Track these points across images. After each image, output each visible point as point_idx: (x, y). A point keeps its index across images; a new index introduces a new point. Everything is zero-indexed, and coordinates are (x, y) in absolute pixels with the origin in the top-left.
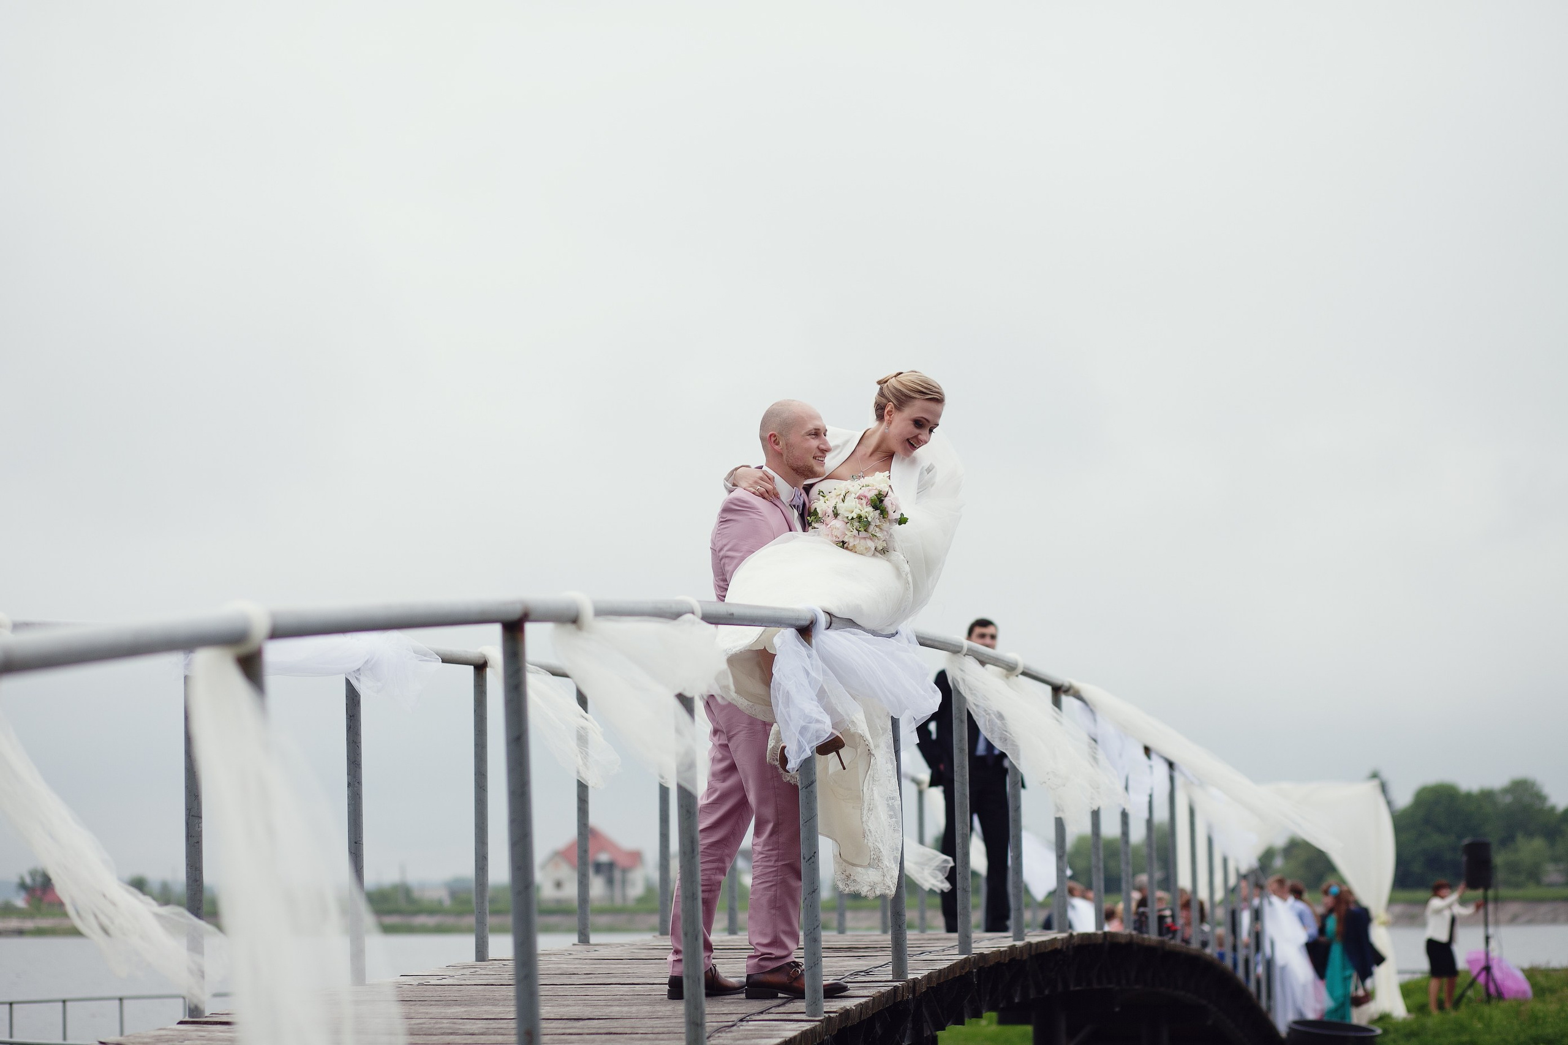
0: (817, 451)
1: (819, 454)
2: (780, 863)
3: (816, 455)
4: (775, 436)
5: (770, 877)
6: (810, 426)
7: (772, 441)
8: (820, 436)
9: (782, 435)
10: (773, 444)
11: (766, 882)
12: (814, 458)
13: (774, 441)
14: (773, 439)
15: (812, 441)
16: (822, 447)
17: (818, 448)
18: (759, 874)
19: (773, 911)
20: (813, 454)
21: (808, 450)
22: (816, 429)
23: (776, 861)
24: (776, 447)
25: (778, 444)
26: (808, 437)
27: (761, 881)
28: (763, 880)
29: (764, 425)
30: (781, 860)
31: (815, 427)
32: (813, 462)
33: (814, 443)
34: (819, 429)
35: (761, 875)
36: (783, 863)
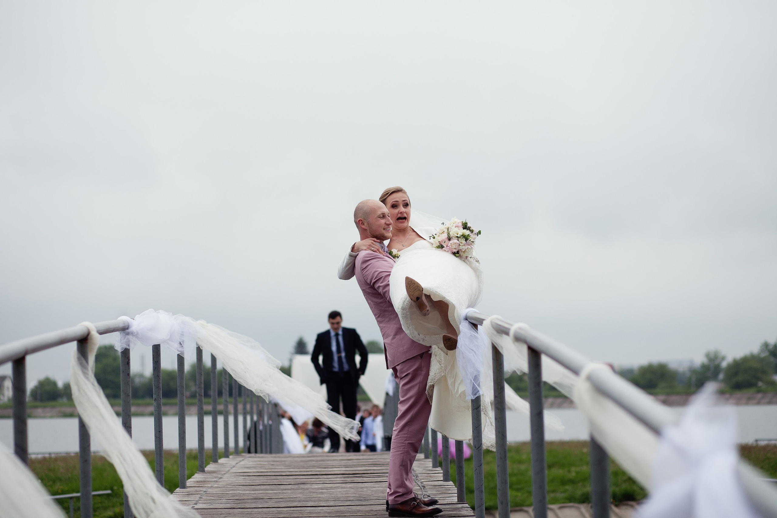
0: (385, 225)
1: (387, 227)
2: (407, 442)
3: (384, 228)
4: (361, 220)
5: (401, 448)
6: (379, 213)
7: (360, 224)
8: (386, 217)
9: (365, 220)
10: (361, 225)
11: (399, 451)
12: (384, 229)
13: (362, 223)
14: (361, 222)
15: (382, 220)
16: (388, 222)
17: (385, 223)
18: (395, 446)
19: (401, 467)
20: (383, 227)
21: (380, 225)
22: (382, 214)
23: (405, 440)
24: (363, 226)
25: (364, 224)
26: (379, 219)
27: (395, 450)
28: (397, 450)
29: (356, 215)
30: (408, 440)
31: (382, 213)
32: (384, 231)
33: (383, 221)
34: (384, 214)
35: (396, 447)
36: (409, 442)
